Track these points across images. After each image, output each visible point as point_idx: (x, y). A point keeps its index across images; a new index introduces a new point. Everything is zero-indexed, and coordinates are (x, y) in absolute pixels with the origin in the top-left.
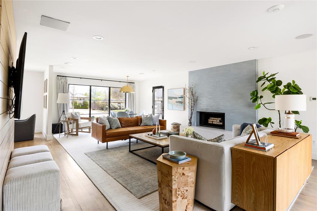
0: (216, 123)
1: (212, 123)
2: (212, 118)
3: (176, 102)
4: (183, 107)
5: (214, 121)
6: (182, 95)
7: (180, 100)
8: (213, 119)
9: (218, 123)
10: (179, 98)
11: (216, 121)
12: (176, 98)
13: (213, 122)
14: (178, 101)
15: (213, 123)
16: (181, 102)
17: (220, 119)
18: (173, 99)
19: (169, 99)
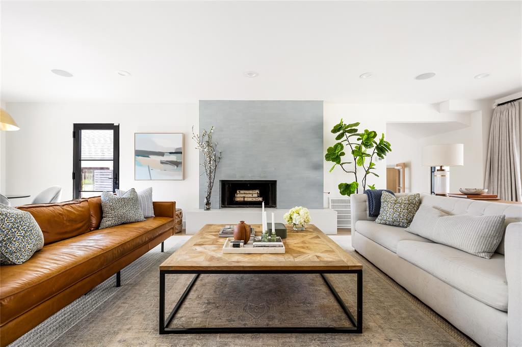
0: (250, 200)
1: (242, 199)
2: (242, 192)
3: (162, 163)
4: (182, 173)
5: (246, 196)
6: (180, 148)
7: (173, 158)
8: (244, 193)
9: (254, 200)
10: (171, 153)
11: (251, 196)
12: (162, 154)
13: (244, 197)
14: (167, 161)
15: (246, 199)
16: (177, 164)
17: (257, 191)
18: (152, 157)
19: (138, 156)
